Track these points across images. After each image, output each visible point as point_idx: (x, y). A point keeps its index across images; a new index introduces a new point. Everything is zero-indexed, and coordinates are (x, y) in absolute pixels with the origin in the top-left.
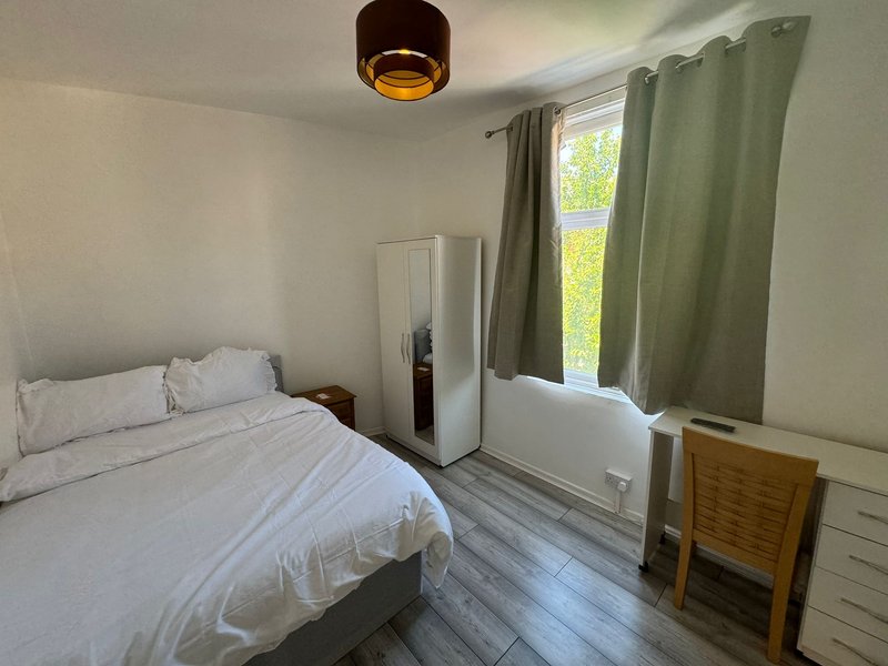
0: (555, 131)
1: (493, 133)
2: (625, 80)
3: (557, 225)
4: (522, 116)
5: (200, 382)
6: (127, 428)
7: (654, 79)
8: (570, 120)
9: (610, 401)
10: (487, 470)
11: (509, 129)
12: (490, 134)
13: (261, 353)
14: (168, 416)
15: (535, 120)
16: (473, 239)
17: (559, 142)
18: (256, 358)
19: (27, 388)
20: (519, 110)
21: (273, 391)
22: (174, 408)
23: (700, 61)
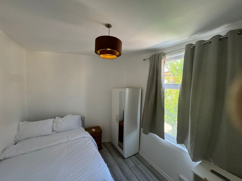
0: (163, 60)
1: (145, 59)
2: (185, 47)
3: (163, 88)
4: (153, 56)
5: (61, 124)
6: (41, 136)
7: (194, 47)
8: (167, 57)
9: (181, 150)
10: (139, 162)
11: (150, 59)
12: (144, 60)
13: (78, 116)
14: (52, 133)
15: (157, 57)
16: (139, 88)
17: (164, 63)
18: (77, 118)
19: (21, 123)
20: (152, 54)
21: (81, 127)
22: (54, 131)
23: (210, 42)
